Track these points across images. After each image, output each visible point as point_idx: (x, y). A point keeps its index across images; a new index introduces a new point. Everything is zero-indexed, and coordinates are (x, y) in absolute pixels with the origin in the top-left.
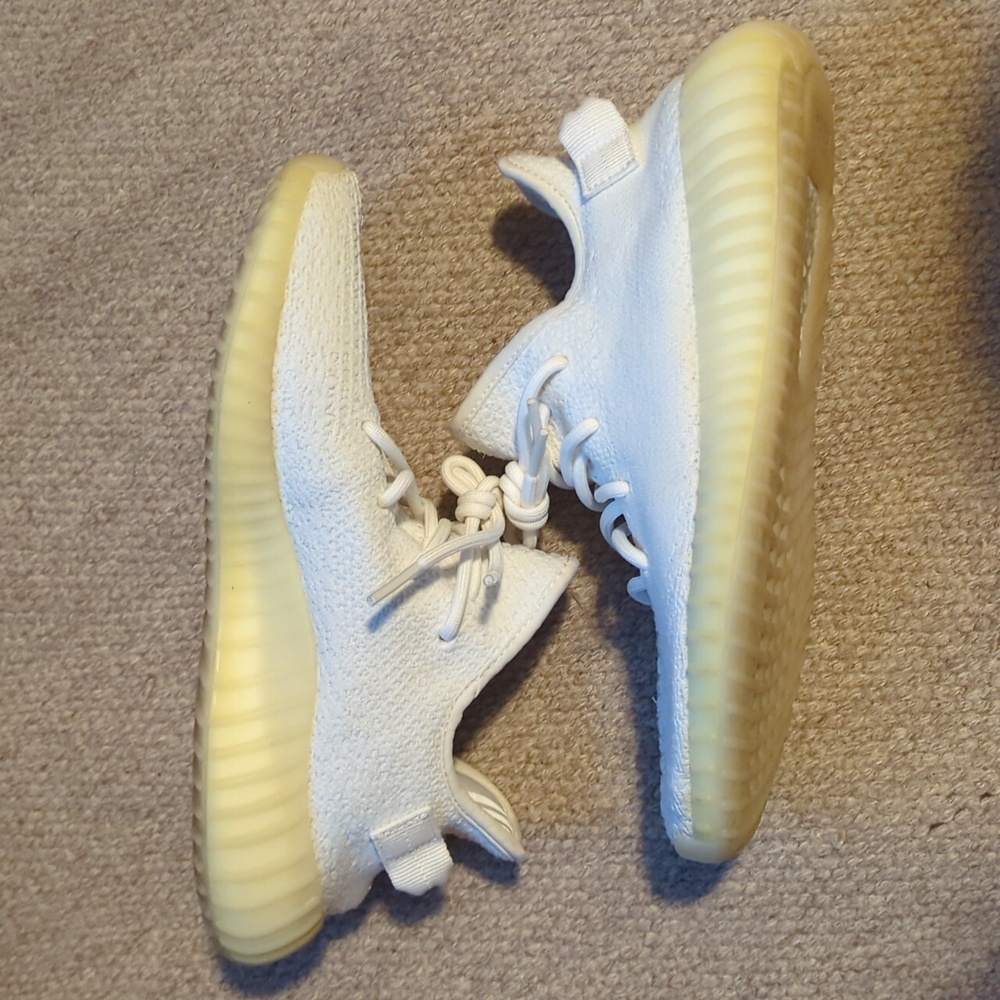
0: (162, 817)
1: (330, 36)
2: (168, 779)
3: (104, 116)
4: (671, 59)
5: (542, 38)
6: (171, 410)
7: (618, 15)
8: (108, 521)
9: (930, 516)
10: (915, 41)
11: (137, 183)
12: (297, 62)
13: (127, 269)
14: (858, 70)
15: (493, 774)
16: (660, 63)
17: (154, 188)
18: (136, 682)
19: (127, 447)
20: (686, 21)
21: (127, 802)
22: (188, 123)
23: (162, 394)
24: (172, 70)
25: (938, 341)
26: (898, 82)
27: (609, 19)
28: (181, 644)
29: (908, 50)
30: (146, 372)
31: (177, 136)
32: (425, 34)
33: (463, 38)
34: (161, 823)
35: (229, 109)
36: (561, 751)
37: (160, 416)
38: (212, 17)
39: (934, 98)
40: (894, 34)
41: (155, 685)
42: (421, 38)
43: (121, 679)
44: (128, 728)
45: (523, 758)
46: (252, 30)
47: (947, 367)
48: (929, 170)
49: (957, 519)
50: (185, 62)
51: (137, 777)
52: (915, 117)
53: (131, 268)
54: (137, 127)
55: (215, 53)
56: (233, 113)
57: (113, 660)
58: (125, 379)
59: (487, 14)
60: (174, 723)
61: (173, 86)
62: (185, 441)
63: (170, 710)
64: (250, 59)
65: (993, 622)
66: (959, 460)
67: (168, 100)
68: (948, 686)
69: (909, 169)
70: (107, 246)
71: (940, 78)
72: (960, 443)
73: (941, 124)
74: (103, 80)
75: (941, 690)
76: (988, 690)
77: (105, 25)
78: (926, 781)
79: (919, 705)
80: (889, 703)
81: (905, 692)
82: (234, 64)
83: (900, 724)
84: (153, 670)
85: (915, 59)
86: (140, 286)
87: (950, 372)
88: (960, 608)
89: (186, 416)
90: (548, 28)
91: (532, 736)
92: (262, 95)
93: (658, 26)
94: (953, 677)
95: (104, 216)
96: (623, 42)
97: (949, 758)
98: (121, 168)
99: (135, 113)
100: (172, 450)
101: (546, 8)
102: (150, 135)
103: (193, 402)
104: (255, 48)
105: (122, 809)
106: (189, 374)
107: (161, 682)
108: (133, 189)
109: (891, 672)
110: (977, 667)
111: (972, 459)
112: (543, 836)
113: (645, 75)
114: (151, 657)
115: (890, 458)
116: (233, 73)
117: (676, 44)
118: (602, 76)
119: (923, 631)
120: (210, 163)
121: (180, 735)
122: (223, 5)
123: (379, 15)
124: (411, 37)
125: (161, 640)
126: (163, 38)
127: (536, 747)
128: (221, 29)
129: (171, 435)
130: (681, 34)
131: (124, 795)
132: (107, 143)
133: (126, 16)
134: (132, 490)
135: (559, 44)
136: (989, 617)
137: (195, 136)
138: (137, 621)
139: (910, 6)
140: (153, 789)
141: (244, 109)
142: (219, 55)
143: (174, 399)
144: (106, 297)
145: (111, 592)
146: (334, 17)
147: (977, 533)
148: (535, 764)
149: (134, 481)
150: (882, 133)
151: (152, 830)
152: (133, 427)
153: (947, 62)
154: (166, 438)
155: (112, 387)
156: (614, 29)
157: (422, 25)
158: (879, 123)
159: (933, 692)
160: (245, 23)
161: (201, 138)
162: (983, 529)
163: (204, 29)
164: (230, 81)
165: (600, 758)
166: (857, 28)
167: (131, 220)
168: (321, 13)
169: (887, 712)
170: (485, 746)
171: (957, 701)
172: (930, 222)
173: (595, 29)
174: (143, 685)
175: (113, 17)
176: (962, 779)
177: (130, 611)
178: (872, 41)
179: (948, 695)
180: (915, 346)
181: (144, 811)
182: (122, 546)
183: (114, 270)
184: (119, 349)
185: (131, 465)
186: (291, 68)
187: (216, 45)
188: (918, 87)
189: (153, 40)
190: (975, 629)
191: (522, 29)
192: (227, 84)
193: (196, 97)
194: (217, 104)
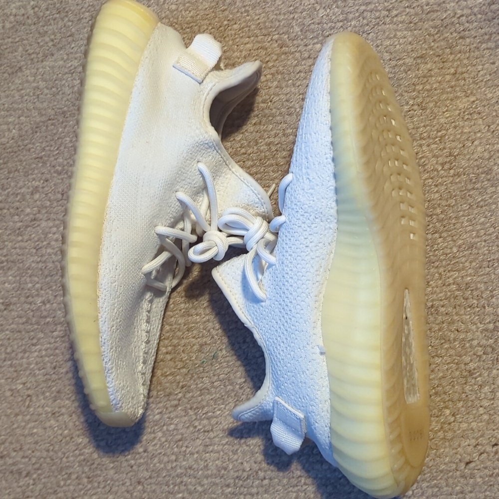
0: (35, 476)
2: (38, 454)
3: (5, 91)
4: (309, 57)
5: (242, 47)
6: (41, 248)
7: (281, 34)
8: (5, 309)
9: (457, 293)
10: (436, 45)
11: (22, 127)
13: (16, 172)
14: (407, 61)
15: (222, 444)
16: (304, 59)
17: (32, 128)
18: (20, 399)
19: (16, 268)
20: (317, 37)
21: (15, 468)
22: (51, 95)
23: (36, 239)
24: (42, 67)
25: (456, 200)
26: (429, 66)
27: (276, 37)
28: (46, 377)
29: (433, 50)
30: (27, 227)
31: (45, 101)
34: (34, 480)
35: (73, 87)
37: (34, 251)
38: (64, 39)
39: (448, 74)
40: (425, 42)
41: (31, 401)
43: (11, 398)
44: (15, 426)
47: (461, 213)
48: (447, 111)
49: (472, 294)
50: (48, 63)
51: (21, 453)
52: (438, 84)
53: (19, 172)
54: (23, 97)
55: (65, 58)
56: (76, 88)
57: (7, 387)
58: (15, 231)
60: (42, 422)
61: (42, 75)
62: (48, 264)
63: (39, 415)
65: (493, 349)
66: (471, 262)
67: (40, 83)
68: (471, 385)
69: (436, 110)
70: (5, 160)
71: (450, 64)
72: (470, 254)
73: (452, 87)
74: (4, 73)
75: (468, 388)
76: (493, 387)
77: (6, 44)
78: (462, 438)
79: (456, 396)
80: (440, 396)
81: (448, 390)
83: (446, 407)
84: (30, 392)
85: (437, 54)
86: (24, 181)
87: (463, 216)
88: (475, 343)
89: (49, 250)
90: (245, 42)
93: (302, 40)
94: (473, 381)
95: (4, 144)
96: (284, 49)
97: (474, 425)
98: (14, 119)
99: (22, 90)
100: (41, 269)
101: (243, 32)
102: (30, 101)
103: (53, 243)
105: (12, 472)
106: (51, 228)
107: (34, 399)
108: (20, 129)
109: (440, 379)
110: (486, 375)
111: (477, 261)
112: (252, 478)
113: (296, 66)
114: (29, 385)
115: (433, 263)
116: (75, 68)
117: (311, 50)
118: (273, 66)
119: (456, 355)
120: (63, 115)
121: (45, 429)
122: (70, 33)
125: (34, 375)
126: (37, 51)
128: (69, 46)
129: (40, 261)
130: (314, 44)
131: (14, 464)
132: (6, 106)
133: (17, 40)
134: (19, 292)
135: (250, 50)
136: (491, 347)
137: (54, 101)
138: (21, 365)
140: (30, 460)
142: (68, 59)
143: (42, 242)
144: (5, 187)
145: (6, 349)
147: (483, 302)
149: (19, 287)
150: (422, 92)
151: (29, 484)
152: (19, 257)
153: (453, 56)
154: (38, 263)
155: (8, 236)
156: (279, 42)
158: (420, 87)
159: (463, 389)
161: (58, 102)
162: (485, 299)
163: (60, 45)
166: (406, 39)
167: (19, 146)
169: (439, 401)
170: (218, 428)
172: (449, 138)
173: (269, 42)
174: (24, 401)
175: (10, 40)
176: (482, 436)
177: (17, 359)
178: (414, 46)
179: (471, 390)
180: (444, 203)
181: (24, 473)
182: (13, 323)
183: (9, 173)
184: (12, 215)
185: (18, 278)
187: (66, 54)
188: (439, 69)
189: (32, 51)
190: (484, 353)
191: (231, 42)
192: (72, 74)
193: (55, 80)
194: (67, 84)
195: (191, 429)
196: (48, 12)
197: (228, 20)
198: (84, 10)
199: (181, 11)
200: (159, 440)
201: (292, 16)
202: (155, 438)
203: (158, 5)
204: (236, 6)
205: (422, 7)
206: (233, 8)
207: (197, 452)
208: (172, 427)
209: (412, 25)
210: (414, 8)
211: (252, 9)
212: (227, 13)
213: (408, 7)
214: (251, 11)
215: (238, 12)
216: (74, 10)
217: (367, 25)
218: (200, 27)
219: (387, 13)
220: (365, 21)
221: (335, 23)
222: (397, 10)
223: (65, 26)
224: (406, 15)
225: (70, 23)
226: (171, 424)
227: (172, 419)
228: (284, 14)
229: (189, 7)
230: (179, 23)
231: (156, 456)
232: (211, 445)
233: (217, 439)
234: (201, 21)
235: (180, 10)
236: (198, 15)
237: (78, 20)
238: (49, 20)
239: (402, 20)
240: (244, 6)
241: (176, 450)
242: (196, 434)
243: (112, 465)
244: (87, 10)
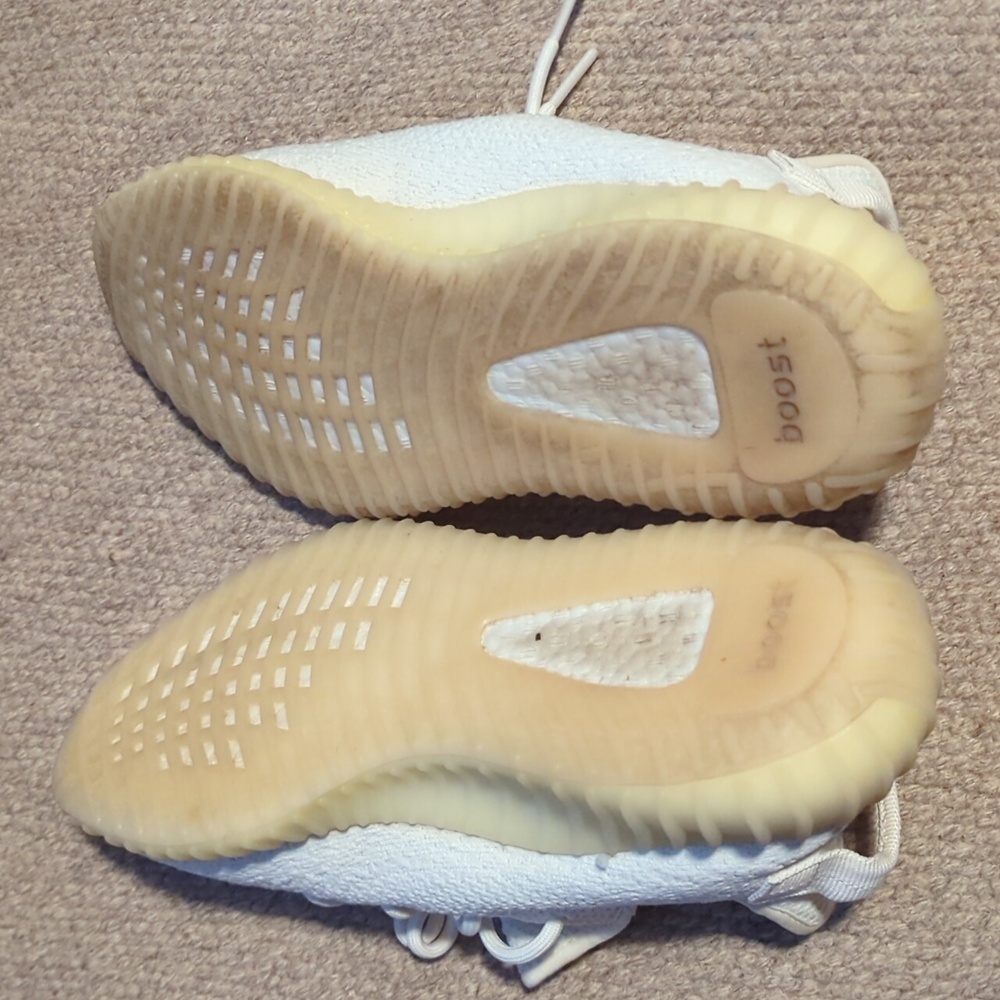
1: (160, 110)
12: (120, 135)
15: (232, 981)
32: (262, 118)
33: (303, 126)
35: (42, 180)
36: (312, 966)
38: (37, 75)
42: (256, 122)
45: (269, 967)
46: (77, 93)
55: (34, 116)
56: (46, 185)
59: (331, 103)
64: (71, 126)
79: (719, 972)
80: (686, 964)
81: (705, 954)
82: (53, 129)
91: (282, 942)
92: (79, 169)
101: (397, 103)
104: (78, 115)
116: (51, 139)
120: (15, 240)
122: (49, 61)
123: (214, 92)
124: (246, 120)
127: (285, 957)
128: (44, 89)
139: (803, 142)
141: (59, 181)
142: (39, 118)
146: (165, 87)
148: (281, 977)
157: (260, 108)
160: (70, 85)
163: (28, 87)
164: (47, 149)
165: (353, 981)
168: (153, 81)
170: (230, 946)
171: (764, 974)
179: (753, 966)
186: (112, 140)
187: (37, 106)
192: (44, 151)
193: (10, 162)
194: (30, 173)
195: (179, 937)
196: (13, 11)
197: (370, 72)
198: (83, 13)
199: (277, 40)
200: (114, 950)
201: (502, 79)
202: (106, 943)
203: (231, 20)
204: (391, 42)
205: (786, 91)
206: (383, 44)
207: (182, 988)
208: (143, 926)
209: (759, 129)
210: (767, 91)
211: (422, 54)
212: (369, 55)
213: (755, 87)
214: (420, 57)
215: (392, 55)
216: (64, 13)
217: (662, 118)
218: (310, 80)
219: (707, 96)
220: (658, 110)
221: (594, 108)
222: (729, 91)
223: (41, 46)
224: (748, 105)
225: (53, 40)
226: (141, 920)
227: (145, 910)
228: (489, 72)
229: (295, 32)
230: (269, 64)
231: (102, 981)
232: (209, 978)
233: (223, 970)
234: (314, 67)
235: (274, 36)
236: (311, 52)
237: (70, 35)
238: (13, 28)
239: (739, 115)
240: (408, 45)
241: (142, 975)
242: (185, 949)
243: (18, 982)
244: (90, 15)
